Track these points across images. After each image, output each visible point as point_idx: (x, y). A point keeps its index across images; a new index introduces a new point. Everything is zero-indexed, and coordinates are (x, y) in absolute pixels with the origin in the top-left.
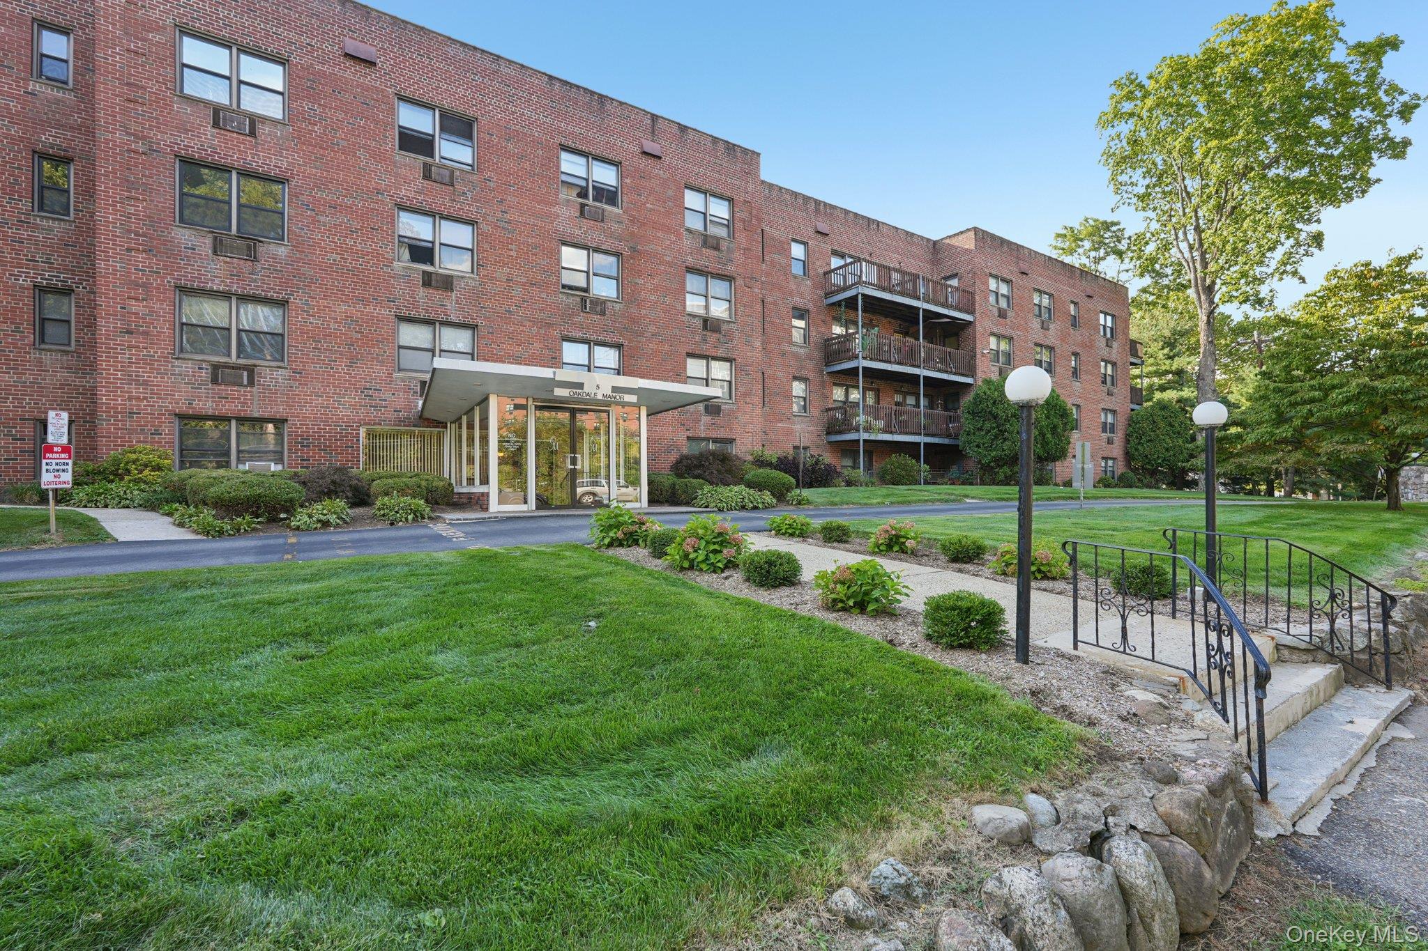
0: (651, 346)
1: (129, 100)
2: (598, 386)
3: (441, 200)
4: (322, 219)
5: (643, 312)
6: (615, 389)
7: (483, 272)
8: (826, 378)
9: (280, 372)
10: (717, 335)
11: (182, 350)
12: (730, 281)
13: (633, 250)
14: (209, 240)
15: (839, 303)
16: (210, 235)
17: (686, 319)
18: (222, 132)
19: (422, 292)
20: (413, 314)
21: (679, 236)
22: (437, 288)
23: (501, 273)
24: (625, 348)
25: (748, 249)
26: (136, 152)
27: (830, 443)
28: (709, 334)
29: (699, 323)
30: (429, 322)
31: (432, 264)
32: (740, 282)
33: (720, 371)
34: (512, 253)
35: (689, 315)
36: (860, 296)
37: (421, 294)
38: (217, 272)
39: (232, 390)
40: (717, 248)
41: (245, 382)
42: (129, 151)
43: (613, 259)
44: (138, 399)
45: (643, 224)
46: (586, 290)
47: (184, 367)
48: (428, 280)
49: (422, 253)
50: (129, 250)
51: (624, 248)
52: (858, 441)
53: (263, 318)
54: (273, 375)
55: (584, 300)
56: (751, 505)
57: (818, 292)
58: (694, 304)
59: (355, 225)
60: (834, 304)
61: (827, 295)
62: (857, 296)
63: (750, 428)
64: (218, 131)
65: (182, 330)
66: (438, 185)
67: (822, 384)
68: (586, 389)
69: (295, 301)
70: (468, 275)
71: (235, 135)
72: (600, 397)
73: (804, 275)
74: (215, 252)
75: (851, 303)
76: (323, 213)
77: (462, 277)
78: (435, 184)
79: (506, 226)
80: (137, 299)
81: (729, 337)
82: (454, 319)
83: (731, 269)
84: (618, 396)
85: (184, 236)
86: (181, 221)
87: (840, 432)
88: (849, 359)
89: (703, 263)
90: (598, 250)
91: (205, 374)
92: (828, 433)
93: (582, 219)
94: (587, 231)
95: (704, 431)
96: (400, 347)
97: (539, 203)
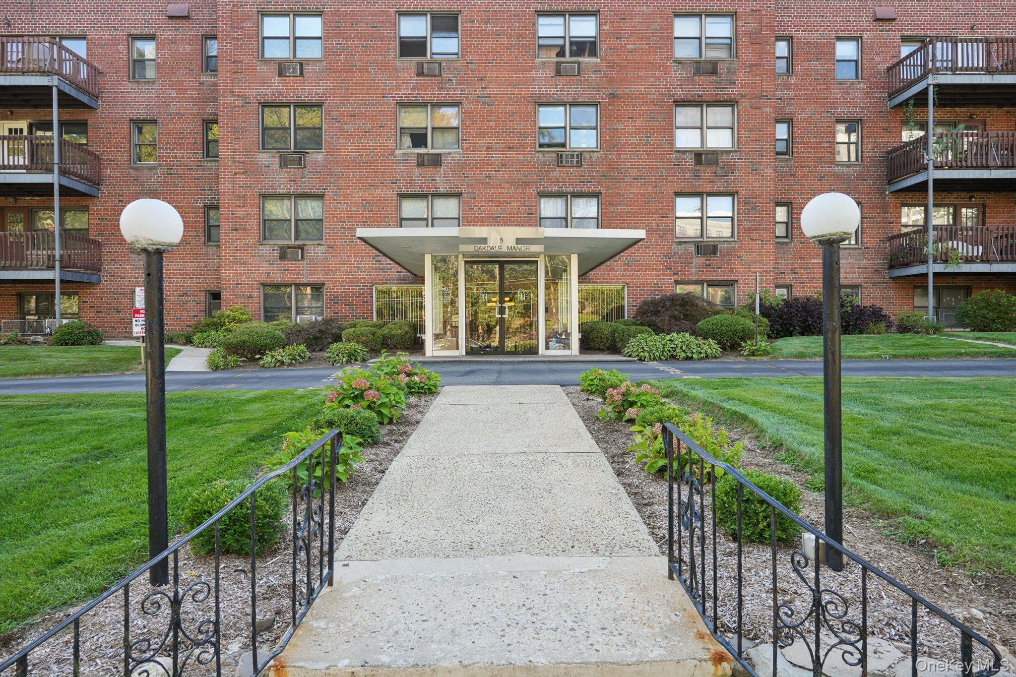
0: (633, 190)
1: (234, 73)
2: (501, 239)
3: (430, 90)
4: (346, 127)
5: (623, 157)
6: (519, 241)
7: (466, 146)
8: (890, 200)
9: (320, 248)
10: (714, 168)
11: (265, 238)
12: (732, 106)
13: (613, 96)
14: (277, 159)
15: (906, 103)
16: (278, 155)
17: (673, 157)
18: (284, 78)
19: (417, 171)
20: (411, 191)
21: (666, 70)
22: (429, 166)
23: (482, 143)
24: (604, 196)
25: (756, 65)
26: (238, 107)
27: (896, 279)
28: (702, 168)
29: (690, 159)
30: (423, 196)
31: (426, 147)
32: (745, 104)
33: (721, 206)
34: (491, 124)
35: (678, 152)
36: (931, 89)
37: (416, 173)
38: (282, 180)
39: (292, 264)
40: (714, 72)
41: (300, 258)
42: (235, 107)
43: (592, 110)
44: (240, 274)
45: (623, 68)
46: (563, 145)
47: (265, 250)
48: (421, 162)
49: (419, 139)
50: (236, 174)
51: (602, 96)
52: (926, 275)
53: (310, 209)
54: (316, 251)
55: (560, 156)
56: (683, 355)
57: (878, 94)
58: (686, 140)
59: (368, 126)
60: (900, 105)
61: (892, 96)
62: (927, 89)
63: (757, 267)
64: (281, 78)
65: (265, 225)
66: (429, 78)
67: (883, 208)
68: (491, 243)
69: (329, 194)
70: (453, 151)
71: (291, 78)
72: (505, 249)
73: (857, 77)
74: (281, 167)
75: (921, 99)
76: (346, 123)
77: (449, 153)
78: (427, 78)
79: (486, 100)
80: (239, 206)
81: (729, 169)
82: (442, 190)
83: (732, 92)
84: (523, 247)
85: (263, 158)
86: (263, 148)
87: (907, 265)
88: (918, 172)
89: (696, 93)
90: (574, 104)
91: (276, 254)
92: (891, 267)
93: (557, 78)
94: (563, 88)
95: (696, 273)
96: (402, 219)
97: (515, 72)
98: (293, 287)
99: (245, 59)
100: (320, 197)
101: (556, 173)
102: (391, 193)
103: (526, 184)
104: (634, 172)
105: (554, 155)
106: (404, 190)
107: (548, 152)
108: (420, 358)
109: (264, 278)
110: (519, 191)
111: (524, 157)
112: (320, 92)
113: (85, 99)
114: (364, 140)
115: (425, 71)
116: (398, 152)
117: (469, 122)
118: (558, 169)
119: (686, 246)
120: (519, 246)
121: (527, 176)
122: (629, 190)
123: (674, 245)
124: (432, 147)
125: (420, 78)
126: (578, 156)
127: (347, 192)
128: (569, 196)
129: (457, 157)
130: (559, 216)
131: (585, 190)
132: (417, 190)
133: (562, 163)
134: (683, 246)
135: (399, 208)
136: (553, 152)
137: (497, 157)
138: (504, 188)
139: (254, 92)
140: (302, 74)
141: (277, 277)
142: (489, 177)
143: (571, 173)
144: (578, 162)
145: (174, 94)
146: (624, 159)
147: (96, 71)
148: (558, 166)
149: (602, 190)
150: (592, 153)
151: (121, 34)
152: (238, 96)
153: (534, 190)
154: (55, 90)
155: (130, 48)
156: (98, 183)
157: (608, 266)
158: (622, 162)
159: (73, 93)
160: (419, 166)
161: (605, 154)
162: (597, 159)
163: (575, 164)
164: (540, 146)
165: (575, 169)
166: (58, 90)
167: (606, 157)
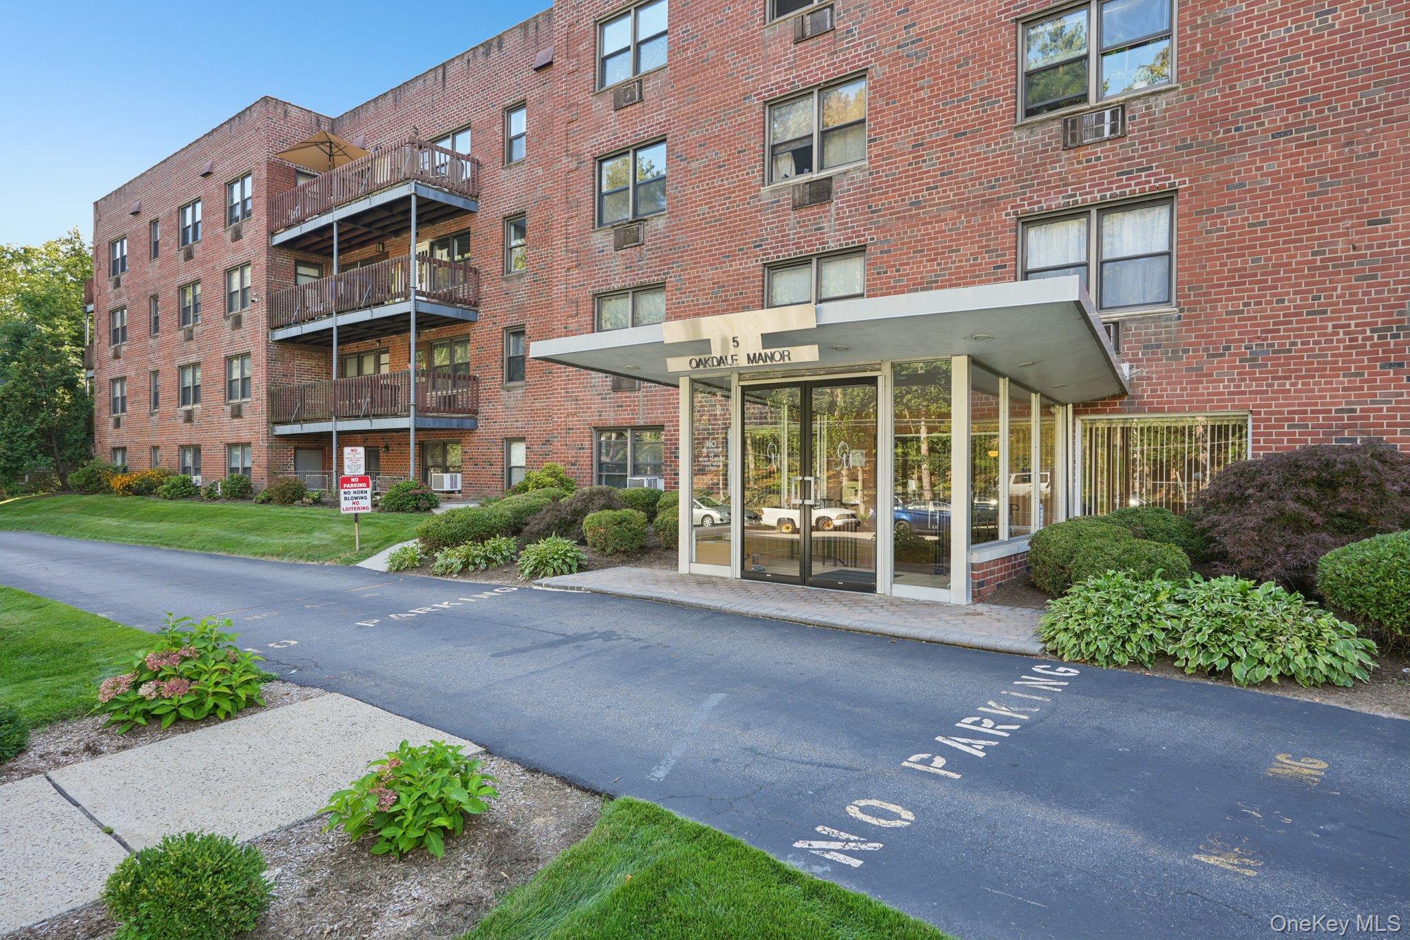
98: (629, 431)
99: (580, 98)
100: (658, 287)
101: (1064, 164)
102: (754, 265)
103: (991, 203)
104: (1275, 119)
105: (1057, 126)
106: (773, 257)
107: (1042, 122)
109: (595, 420)
110: (977, 221)
111: (989, 146)
112: (662, 118)
113: (458, 202)
114: (717, 182)
115: (809, 30)
116: (765, 190)
117: (881, 102)
118: (1064, 155)
120: (768, 351)
121: (994, 187)
122: (1261, 168)
124: (821, 168)
125: (801, 45)
126: (1114, 115)
127: (694, 273)
128: (1094, 212)
129: (859, 176)
130: (1071, 261)
131: (1133, 192)
132: (792, 253)
133: (1073, 140)
135: (767, 289)
136: (1053, 119)
137: (932, 161)
138: (945, 220)
139: (586, 145)
140: (641, 100)
141: (611, 418)
142: (916, 204)
143: (1098, 159)
144: (1113, 130)
145: (540, 172)
146: (1246, 91)
147: (477, 164)
148: (1066, 148)
149: (1181, 182)
150: (1152, 99)
151: (497, 110)
152: (572, 155)
153: (1008, 214)
154: (413, 198)
155: (506, 125)
156: (476, 305)
157: (1193, 369)
158: (1240, 100)
159: (441, 198)
160: (795, 208)
161: (1191, 93)
162: (1166, 110)
163: (1107, 134)
164: (1029, 113)
165: (1108, 145)
166: (418, 198)
167: (1192, 97)
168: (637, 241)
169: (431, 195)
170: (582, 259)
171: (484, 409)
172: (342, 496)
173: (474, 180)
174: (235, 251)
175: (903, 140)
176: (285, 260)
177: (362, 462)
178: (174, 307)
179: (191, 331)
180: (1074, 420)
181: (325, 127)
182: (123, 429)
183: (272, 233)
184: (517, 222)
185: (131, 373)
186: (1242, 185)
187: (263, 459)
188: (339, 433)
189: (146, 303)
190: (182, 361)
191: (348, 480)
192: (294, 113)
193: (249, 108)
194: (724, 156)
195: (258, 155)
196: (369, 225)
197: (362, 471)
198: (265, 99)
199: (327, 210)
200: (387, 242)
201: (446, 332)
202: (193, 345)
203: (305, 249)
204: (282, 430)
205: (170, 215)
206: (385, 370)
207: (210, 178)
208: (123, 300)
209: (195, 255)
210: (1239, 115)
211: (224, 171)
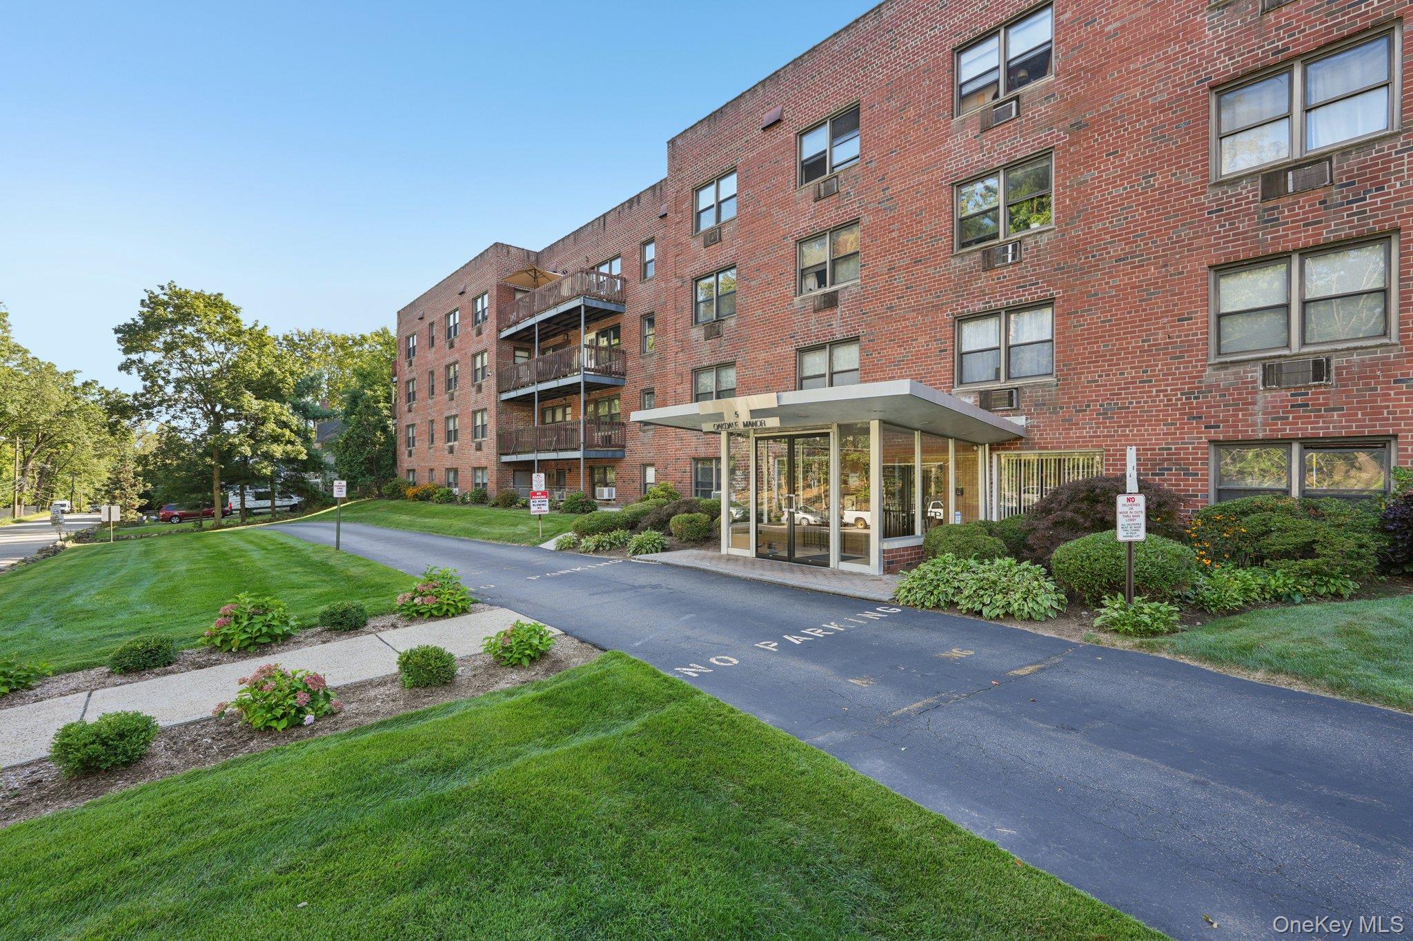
0: (1115, 282)
2: (736, 413)
3: (828, 214)
4: (753, 283)
6: (754, 413)
7: (864, 273)
12: (1388, 36)
14: (703, 332)
16: (705, 327)
17: (1210, 198)
18: (709, 248)
19: (814, 318)
20: (808, 343)
21: (1193, 36)
22: (825, 308)
24: (1062, 303)
26: (679, 287)
28: (1285, 201)
29: (1253, 191)
30: (821, 347)
31: (825, 285)
34: (894, 234)
35: (1222, 183)
37: (813, 321)
38: (706, 352)
44: (679, 449)
45: (1099, 71)
48: (818, 305)
50: (678, 352)
55: (987, 253)
64: (707, 249)
68: (728, 419)
69: (739, 360)
70: (851, 283)
71: (713, 246)
72: (740, 427)
74: (705, 339)
76: (754, 279)
77: (846, 288)
78: (824, 201)
79: (888, 204)
80: (678, 384)
81: (1369, 184)
82: (839, 337)
84: (758, 421)
85: (694, 333)
89: (1269, 48)
90: (1012, 166)
93: (984, 135)
94: (991, 148)
95: (1265, 424)
96: (802, 379)
97: (924, 151)
98: (714, 461)
99: (683, 240)
100: (731, 365)
101: (984, 281)
102: (789, 350)
103: (937, 308)
104: (1116, 250)
105: (979, 255)
106: (802, 344)
107: (969, 253)
108: (716, 554)
109: (693, 453)
110: (928, 319)
111: (936, 269)
112: (733, 252)
113: (611, 307)
114: (767, 294)
115: (822, 193)
116: (797, 300)
117: (868, 240)
118: (984, 275)
119: (1241, 369)
120: (754, 420)
121: (939, 297)
122: (1108, 283)
123: (1209, 370)
124: (832, 284)
125: (818, 203)
126: (1014, 248)
127: (753, 355)
128: (1003, 313)
129: (855, 290)
130: (990, 346)
131: (1027, 299)
132: (814, 342)
133: (989, 264)
134: (1230, 370)
135: (799, 365)
136: (976, 251)
137: (900, 280)
138: (908, 319)
139: (687, 270)
140: (720, 240)
142: (891, 308)
143: (1004, 277)
144: (1013, 258)
145: (663, 285)
146: (1098, 231)
147: (624, 281)
148: (985, 270)
149: (1057, 293)
150: (1038, 236)
151: (637, 244)
152: (679, 277)
153: (948, 315)
154: (583, 308)
155: (643, 254)
156: (624, 374)
157: (1067, 420)
158: (1095, 236)
159: (600, 305)
160: (815, 311)
161: (1063, 232)
162: (1048, 244)
163: (1010, 260)
164: (963, 245)
165: (1011, 268)
166: (585, 306)
167: (1064, 235)
168: (719, 335)
169: (594, 304)
170: (685, 346)
171: (630, 444)
172: (532, 504)
173: (622, 291)
174: (478, 342)
175: (882, 265)
176: (507, 347)
177: (543, 483)
178: (443, 379)
179: (453, 394)
180: (991, 454)
181: (533, 258)
182: (414, 457)
183: (500, 331)
184: (649, 319)
185: (418, 421)
186: (1096, 294)
187: (494, 478)
188: (539, 461)
189: (426, 376)
190: (447, 414)
191: (535, 494)
192: (513, 251)
193: (487, 250)
194: (771, 277)
195: (491, 279)
196: (558, 324)
197: (543, 489)
198: (496, 245)
199: (532, 316)
200: (570, 334)
201: (605, 393)
202: (454, 403)
203: (520, 340)
204: (505, 459)
205: (441, 319)
206: (569, 418)
207: (464, 295)
208: (414, 375)
209: (455, 345)
210: (1094, 246)
211: (472, 290)
